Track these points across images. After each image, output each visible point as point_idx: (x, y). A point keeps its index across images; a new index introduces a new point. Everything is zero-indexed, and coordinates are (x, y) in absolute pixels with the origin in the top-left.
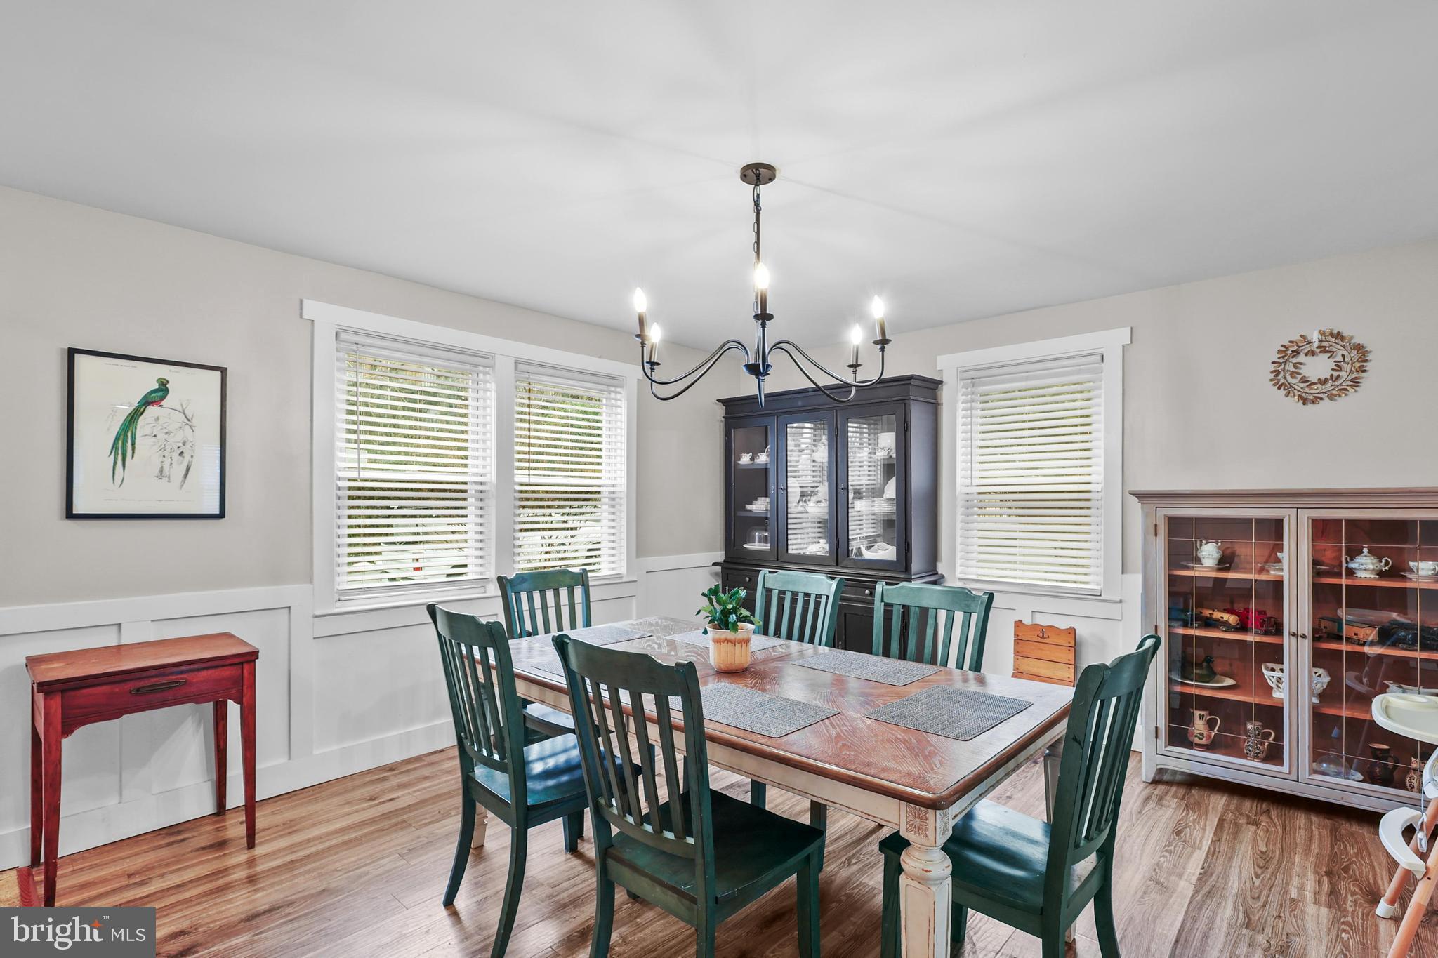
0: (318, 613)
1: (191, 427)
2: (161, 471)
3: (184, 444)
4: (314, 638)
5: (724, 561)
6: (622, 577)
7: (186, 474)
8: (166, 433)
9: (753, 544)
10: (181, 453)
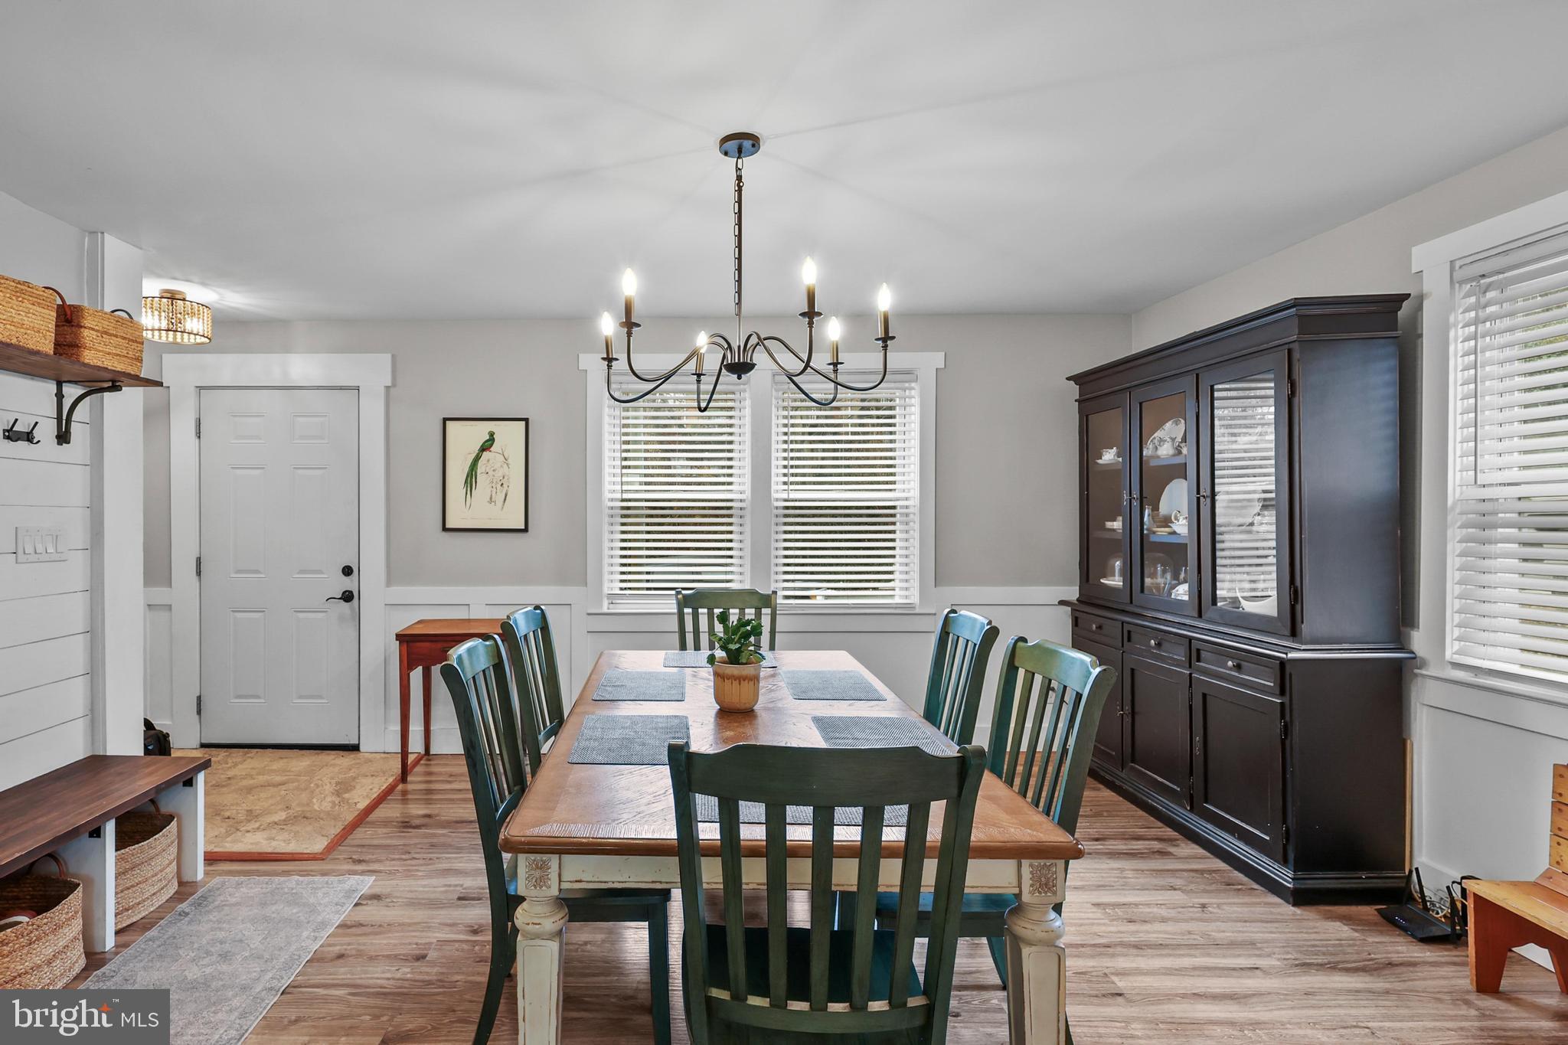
0: (589, 612)
1: (507, 464)
2: (491, 498)
3: (504, 478)
4: (588, 632)
5: (1077, 600)
6: (914, 608)
7: (505, 500)
8: (494, 470)
9: (1112, 578)
10: (502, 484)
